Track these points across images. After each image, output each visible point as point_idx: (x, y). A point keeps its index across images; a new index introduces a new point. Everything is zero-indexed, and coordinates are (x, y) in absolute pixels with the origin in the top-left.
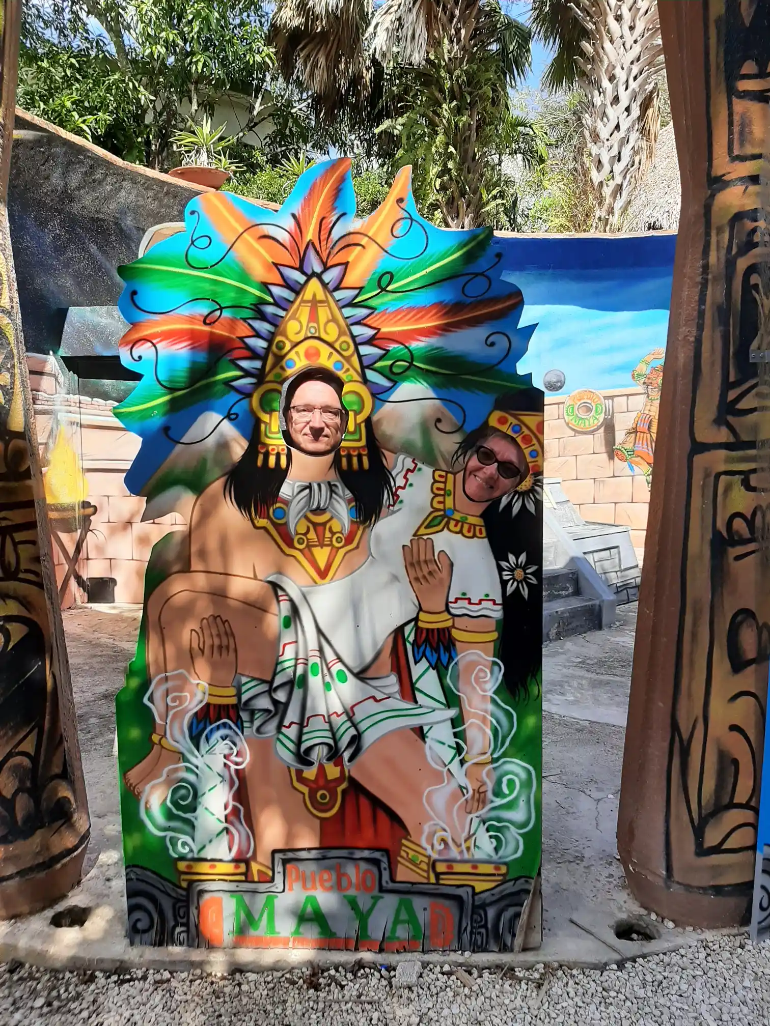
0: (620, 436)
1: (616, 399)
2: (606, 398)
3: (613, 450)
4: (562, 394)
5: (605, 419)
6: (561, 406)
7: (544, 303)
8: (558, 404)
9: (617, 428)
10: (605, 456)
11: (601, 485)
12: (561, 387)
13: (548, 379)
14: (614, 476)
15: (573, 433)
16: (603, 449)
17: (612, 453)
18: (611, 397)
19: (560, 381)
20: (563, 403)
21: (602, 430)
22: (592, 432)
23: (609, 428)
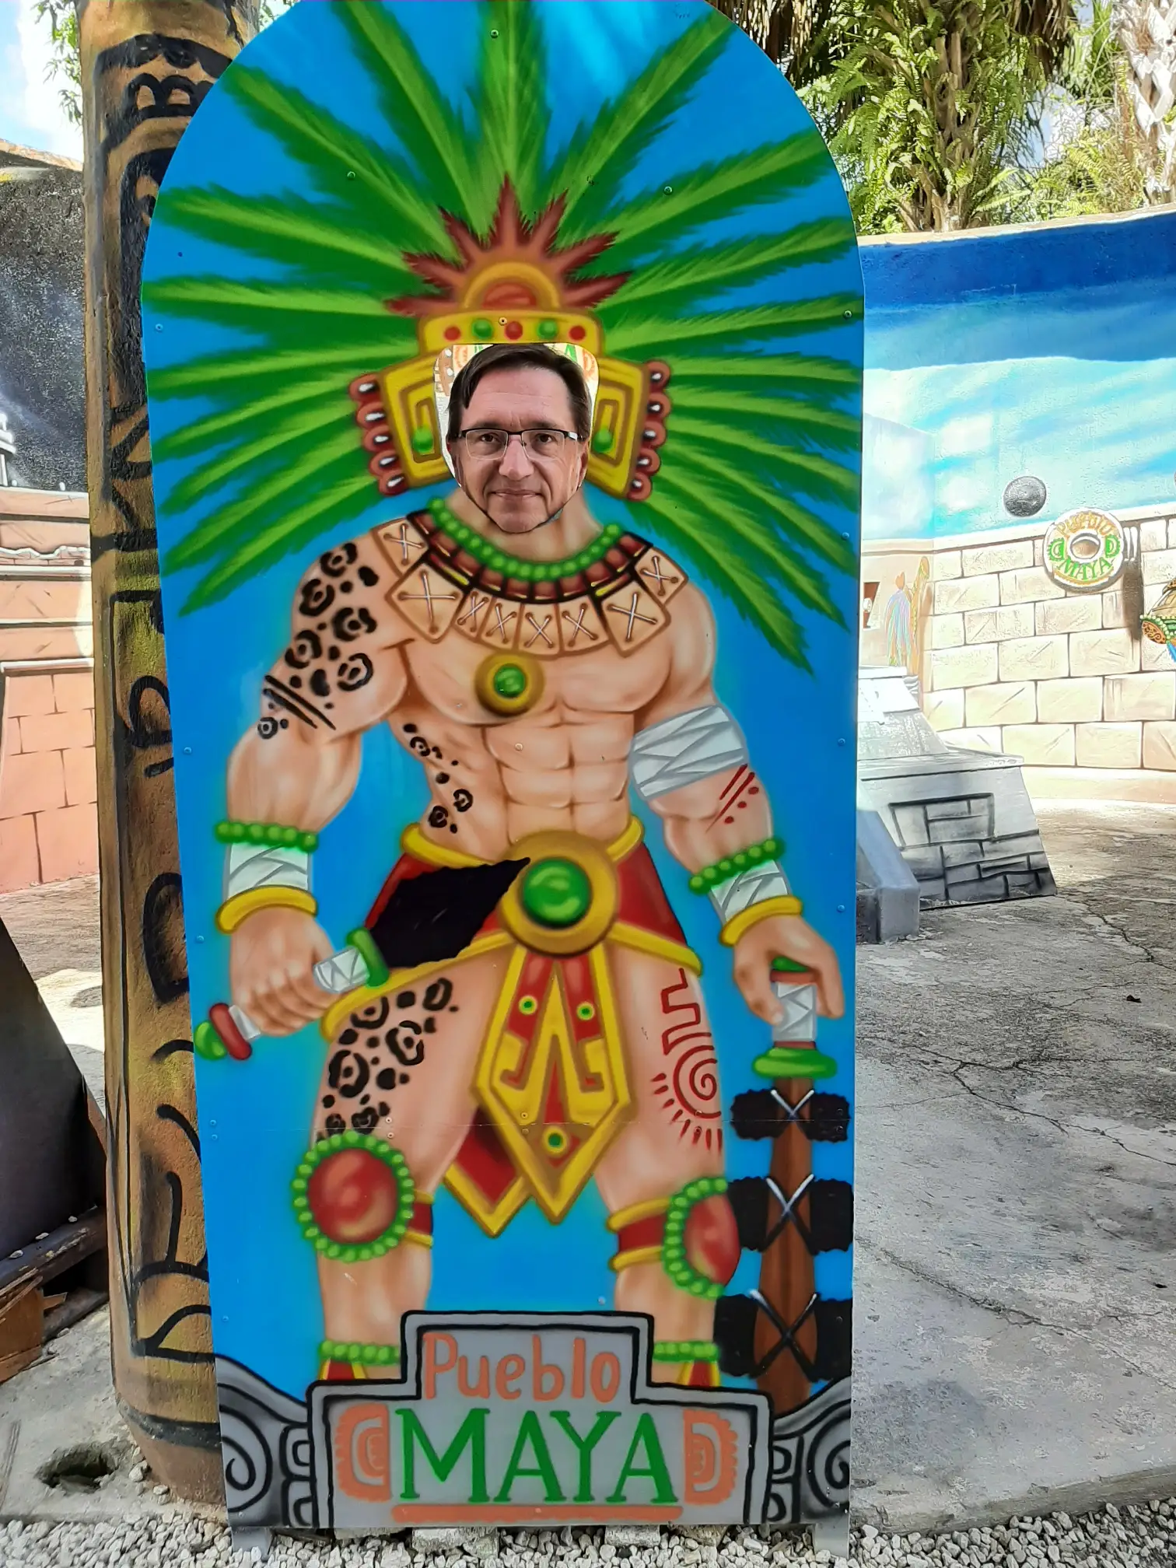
0: (1152, 595)
1: (1143, 526)
2: (1125, 524)
3: (1140, 623)
4: (1040, 520)
5: (1124, 564)
6: (1038, 543)
7: (1003, 357)
8: (1033, 538)
9: (1146, 580)
10: (1123, 634)
11: (1117, 688)
12: (1037, 508)
13: (1014, 493)
14: (1141, 671)
15: (1062, 592)
16: (1121, 620)
17: (1137, 627)
18: (1136, 523)
19: (1036, 497)
20: (1042, 537)
21: (1118, 585)
22: (1099, 590)
23: (1133, 580)
